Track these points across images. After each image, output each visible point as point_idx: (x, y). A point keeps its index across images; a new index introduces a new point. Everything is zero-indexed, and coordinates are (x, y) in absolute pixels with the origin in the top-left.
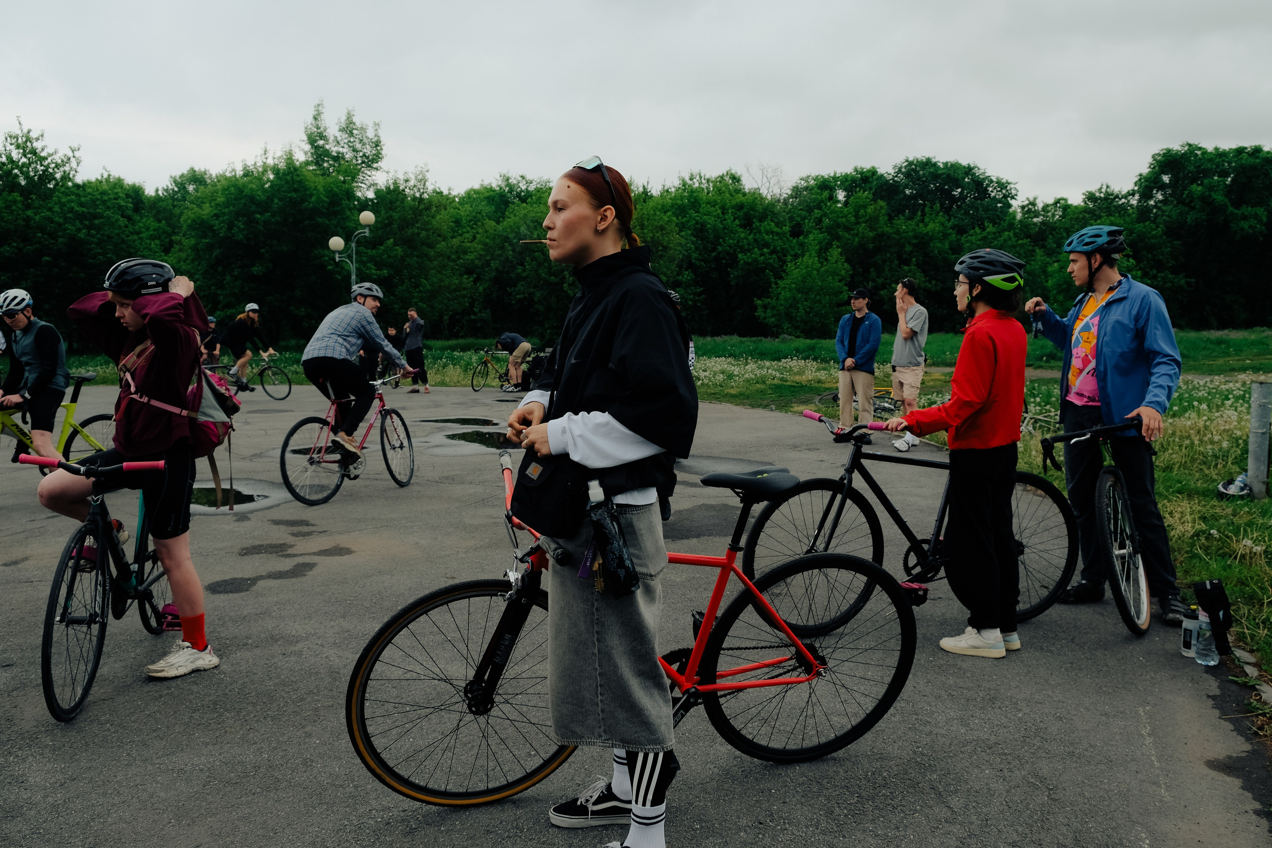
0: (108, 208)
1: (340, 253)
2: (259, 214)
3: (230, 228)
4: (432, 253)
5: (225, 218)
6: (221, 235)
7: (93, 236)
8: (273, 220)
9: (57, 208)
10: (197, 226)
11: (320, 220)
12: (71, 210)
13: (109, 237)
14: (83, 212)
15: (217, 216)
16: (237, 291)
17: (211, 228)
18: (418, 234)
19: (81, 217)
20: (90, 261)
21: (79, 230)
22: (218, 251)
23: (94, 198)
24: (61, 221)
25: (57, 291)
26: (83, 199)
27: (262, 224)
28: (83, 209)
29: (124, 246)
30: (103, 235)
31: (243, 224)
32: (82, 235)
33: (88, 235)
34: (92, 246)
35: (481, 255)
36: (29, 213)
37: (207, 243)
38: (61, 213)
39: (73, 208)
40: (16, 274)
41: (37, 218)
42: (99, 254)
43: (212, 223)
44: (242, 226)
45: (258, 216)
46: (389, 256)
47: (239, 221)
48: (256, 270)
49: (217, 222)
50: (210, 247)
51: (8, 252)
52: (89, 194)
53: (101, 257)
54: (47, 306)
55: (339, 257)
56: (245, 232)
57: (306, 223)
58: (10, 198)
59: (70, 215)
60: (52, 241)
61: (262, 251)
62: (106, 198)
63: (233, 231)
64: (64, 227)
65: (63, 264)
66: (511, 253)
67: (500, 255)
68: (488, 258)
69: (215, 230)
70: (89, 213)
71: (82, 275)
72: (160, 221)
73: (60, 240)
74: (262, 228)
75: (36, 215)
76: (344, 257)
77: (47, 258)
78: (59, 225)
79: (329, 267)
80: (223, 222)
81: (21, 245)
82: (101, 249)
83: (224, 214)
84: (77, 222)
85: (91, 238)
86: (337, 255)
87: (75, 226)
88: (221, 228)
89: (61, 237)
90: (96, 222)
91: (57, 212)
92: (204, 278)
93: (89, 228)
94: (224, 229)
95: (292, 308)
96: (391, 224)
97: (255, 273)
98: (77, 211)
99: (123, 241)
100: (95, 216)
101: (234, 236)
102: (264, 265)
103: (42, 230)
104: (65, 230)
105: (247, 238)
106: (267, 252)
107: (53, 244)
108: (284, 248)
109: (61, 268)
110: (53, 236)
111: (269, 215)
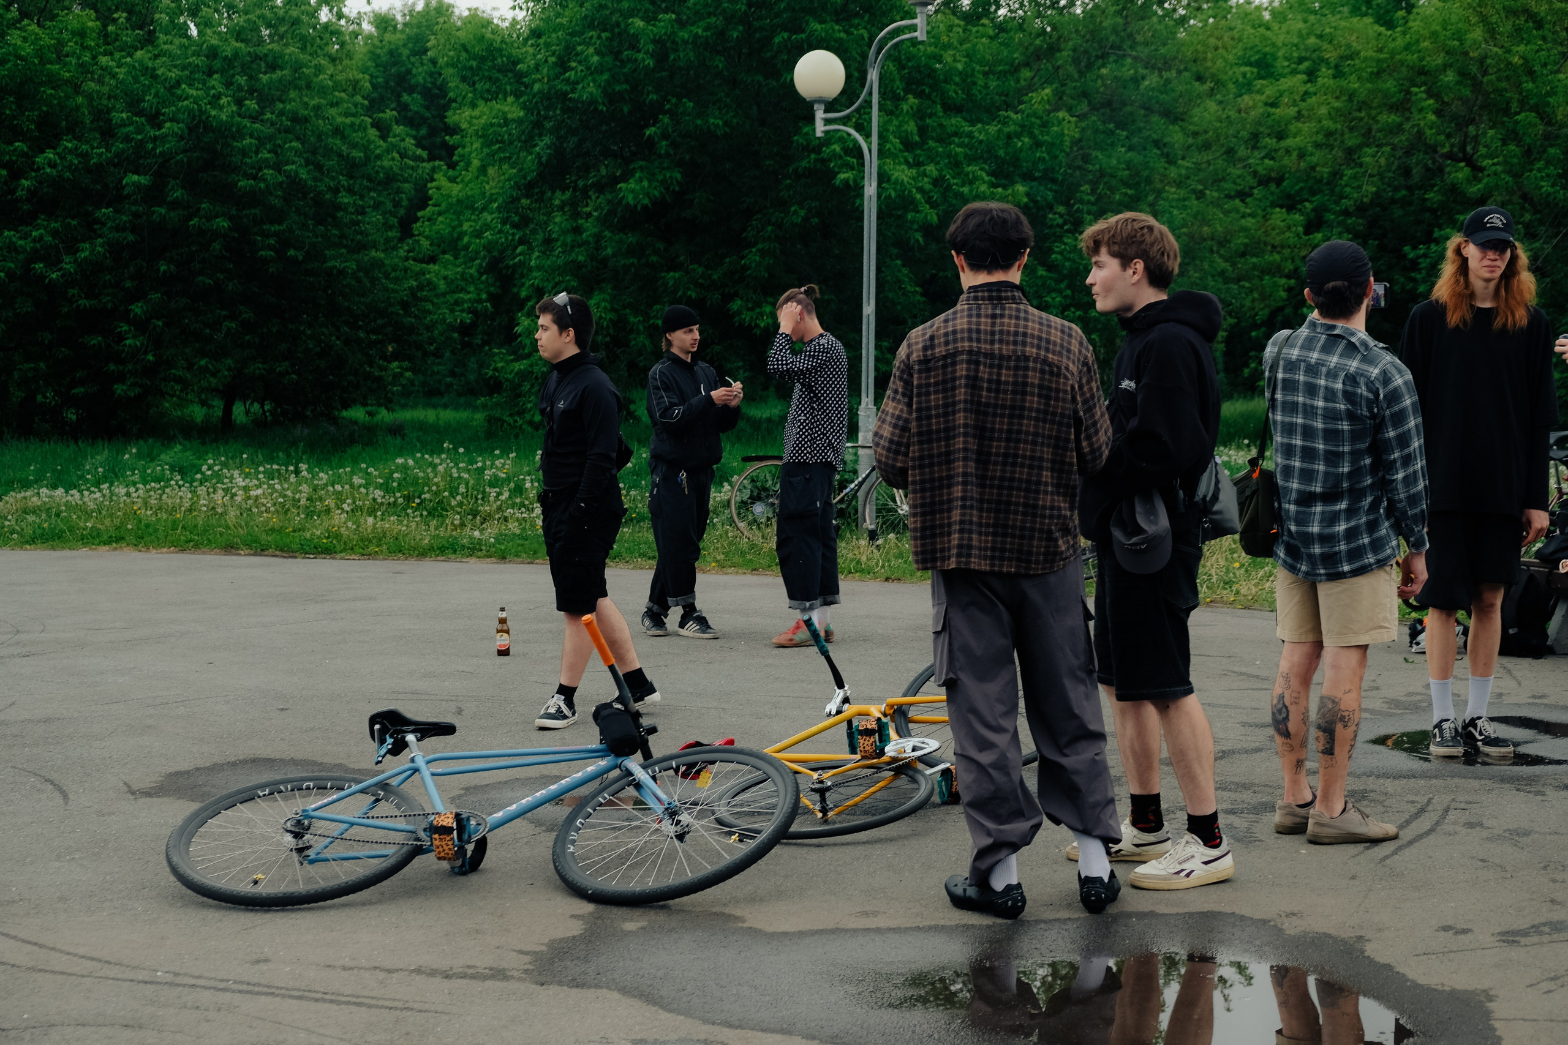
1: (831, 106)
3: (562, 65)
4: (1176, 137)
6: (537, 87)
7: (255, 118)
8: (684, 34)
10: (474, 64)
11: (818, 27)
13: (295, 119)
16: (581, 258)
18: (1136, 80)
20: (244, 184)
25: (163, 268)
27: (651, 48)
28: (238, 45)
29: (336, 143)
30: (282, 113)
31: (598, 52)
32: (225, 112)
33: (239, 113)
34: (248, 141)
35: (1329, 134)
40: (74, 223)
44: (596, 59)
45: (639, 23)
46: (1038, 144)
47: (589, 44)
51: (52, 165)
53: (270, 173)
54: (137, 309)
55: (827, 122)
56: (606, 76)
57: (777, 40)
61: (650, 131)
63: (570, 75)
64: (179, 92)
65: (178, 194)
66: (1432, 117)
67: (1399, 128)
68: (1352, 141)
69: (520, 76)
71: (223, 223)
73: (170, 127)
74: (650, 62)
76: (844, 121)
77: (135, 178)
79: (842, 176)
84: (215, 81)
85: (246, 122)
86: (820, 114)
88: (537, 68)
89: (171, 120)
92: (504, 223)
94: (545, 70)
95: (736, 305)
96: (1053, 49)
97: (630, 199)
101: (573, 91)
102: (660, 178)
103: (134, 104)
104: (180, 98)
105: (612, 98)
106: (665, 136)
107: (155, 139)
108: (715, 121)
109: (174, 205)
110: (155, 119)
111: (670, 20)
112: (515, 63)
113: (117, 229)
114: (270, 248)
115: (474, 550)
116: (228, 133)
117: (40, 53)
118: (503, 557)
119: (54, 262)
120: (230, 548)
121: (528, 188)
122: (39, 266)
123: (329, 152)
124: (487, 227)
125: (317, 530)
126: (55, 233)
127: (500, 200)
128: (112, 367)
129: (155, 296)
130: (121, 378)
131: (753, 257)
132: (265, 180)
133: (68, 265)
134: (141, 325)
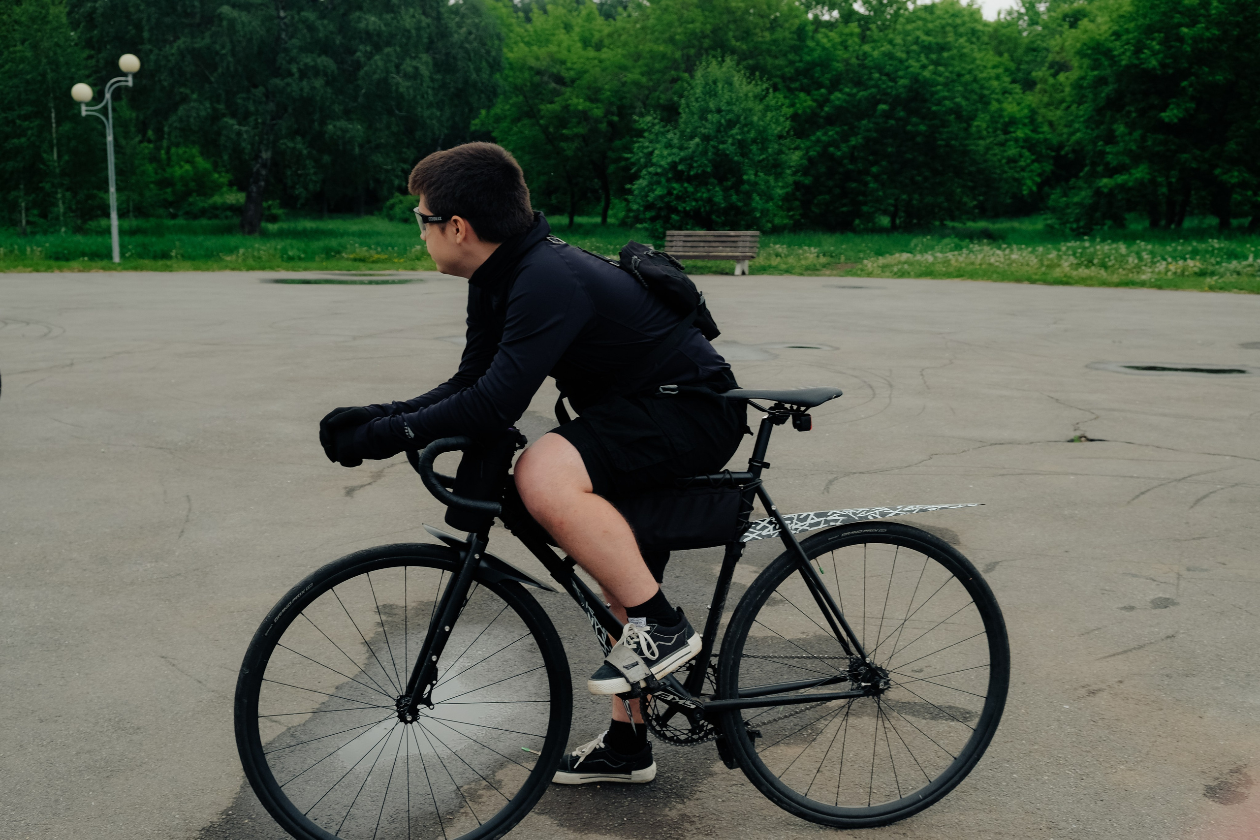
0: (961, 35)
2: (1187, 26)
3: (1138, 51)
5: (1131, 36)
6: (1123, 62)
8: (1208, 34)
9: (898, 40)
10: (1089, 52)
12: (916, 41)
13: (959, 75)
14: (930, 43)
15: (1117, 35)
16: (1134, 148)
17: (1108, 53)
19: (927, 49)
20: (934, 108)
21: (924, 67)
22: (1111, 87)
23: (943, 22)
24: (904, 56)
26: (930, 26)
27: (1190, 42)
28: (930, 39)
29: (975, 86)
30: (951, 72)
31: (1159, 44)
32: (926, 74)
33: (935, 73)
34: (939, 87)
36: (867, 48)
37: (1095, 76)
38: (904, 45)
39: (918, 38)
40: (847, 128)
41: (876, 54)
42: (945, 98)
43: (1111, 45)
44: (1157, 47)
45: (1185, 30)
47: (1153, 39)
48: (1171, 114)
49: (1118, 43)
50: (1101, 81)
51: (839, 99)
52: (939, 18)
53: (947, 103)
54: (875, 169)
56: (1161, 56)
58: (847, 30)
59: (915, 47)
60: (891, 84)
61: (1184, 83)
62: (958, 21)
63: (1142, 56)
64: (906, 64)
65: (901, 114)
69: (1114, 56)
70: (937, 44)
71: (922, 128)
72: (1000, 54)
73: (901, 82)
74: (1189, 49)
75: (874, 49)
77: (883, 107)
78: (901, 61)
80: (1127, 44)
81: (855, 91)
82: (948, 91)
83: (1127, 31)
84: (923, 57)
87: (918, 61)
88: (1124, 53)
89: (901, 78)
90: (945, 54)
91: (899, 44)
92: (1087, 127)
93: (937, 63)
94: (1128, 54)
95: (1217, 171)
98: (923, 41)
99: (975, 80)
100: (942, 48)
101: (1142, 63)
102: (1183, 107)
103: (880, 69)
104: (907, 67)
105: (1163, 65)
106: (1191, 85)
107: (891, 87)
108: (1219, 77)
109: (898, 120)
110: (892, 77)
111: (1202, 28)
112: (1110, 50)
113: (868, 130)
114: (942, 140)
115: (1143, 284)
116: (927, 83)
117: (834, 46)
118: (1160, 287)
119: (838, 148)
120: (1018, 280)
121: (1099, 111)
122: (831, 149)
123: (972, 91)
124: (1078, 130)
125: (1057, 273)
126: (837, 133)
127: (1086, 117)
128: (861, 198)
129: (884, 163)
130: (865, 203)
131: (1232, 146)
132: (944, 106)
133: (844, 147)
134: (876, 177)
